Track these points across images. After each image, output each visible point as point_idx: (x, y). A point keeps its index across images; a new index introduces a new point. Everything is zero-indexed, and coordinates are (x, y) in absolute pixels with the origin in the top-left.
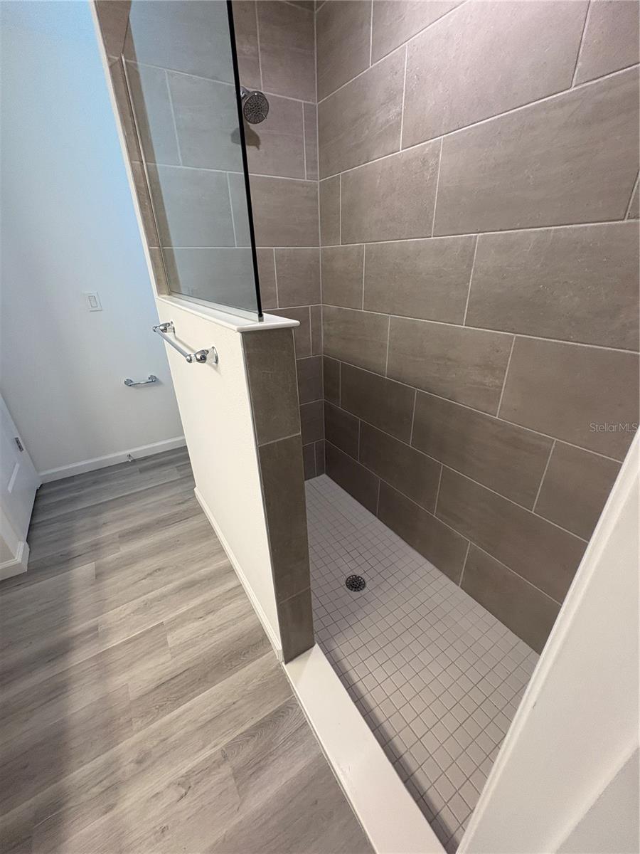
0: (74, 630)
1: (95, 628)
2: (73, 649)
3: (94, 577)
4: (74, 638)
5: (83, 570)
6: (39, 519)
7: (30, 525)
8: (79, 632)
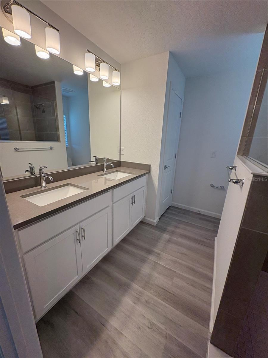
0: (155, 250)
1: (159, 254)
2: (152, 254)
3: (167, 240)
4: (153, 251)
5: (166, 236)
6: (165, 215)
7: (162, 215)
8: (156, 251)
